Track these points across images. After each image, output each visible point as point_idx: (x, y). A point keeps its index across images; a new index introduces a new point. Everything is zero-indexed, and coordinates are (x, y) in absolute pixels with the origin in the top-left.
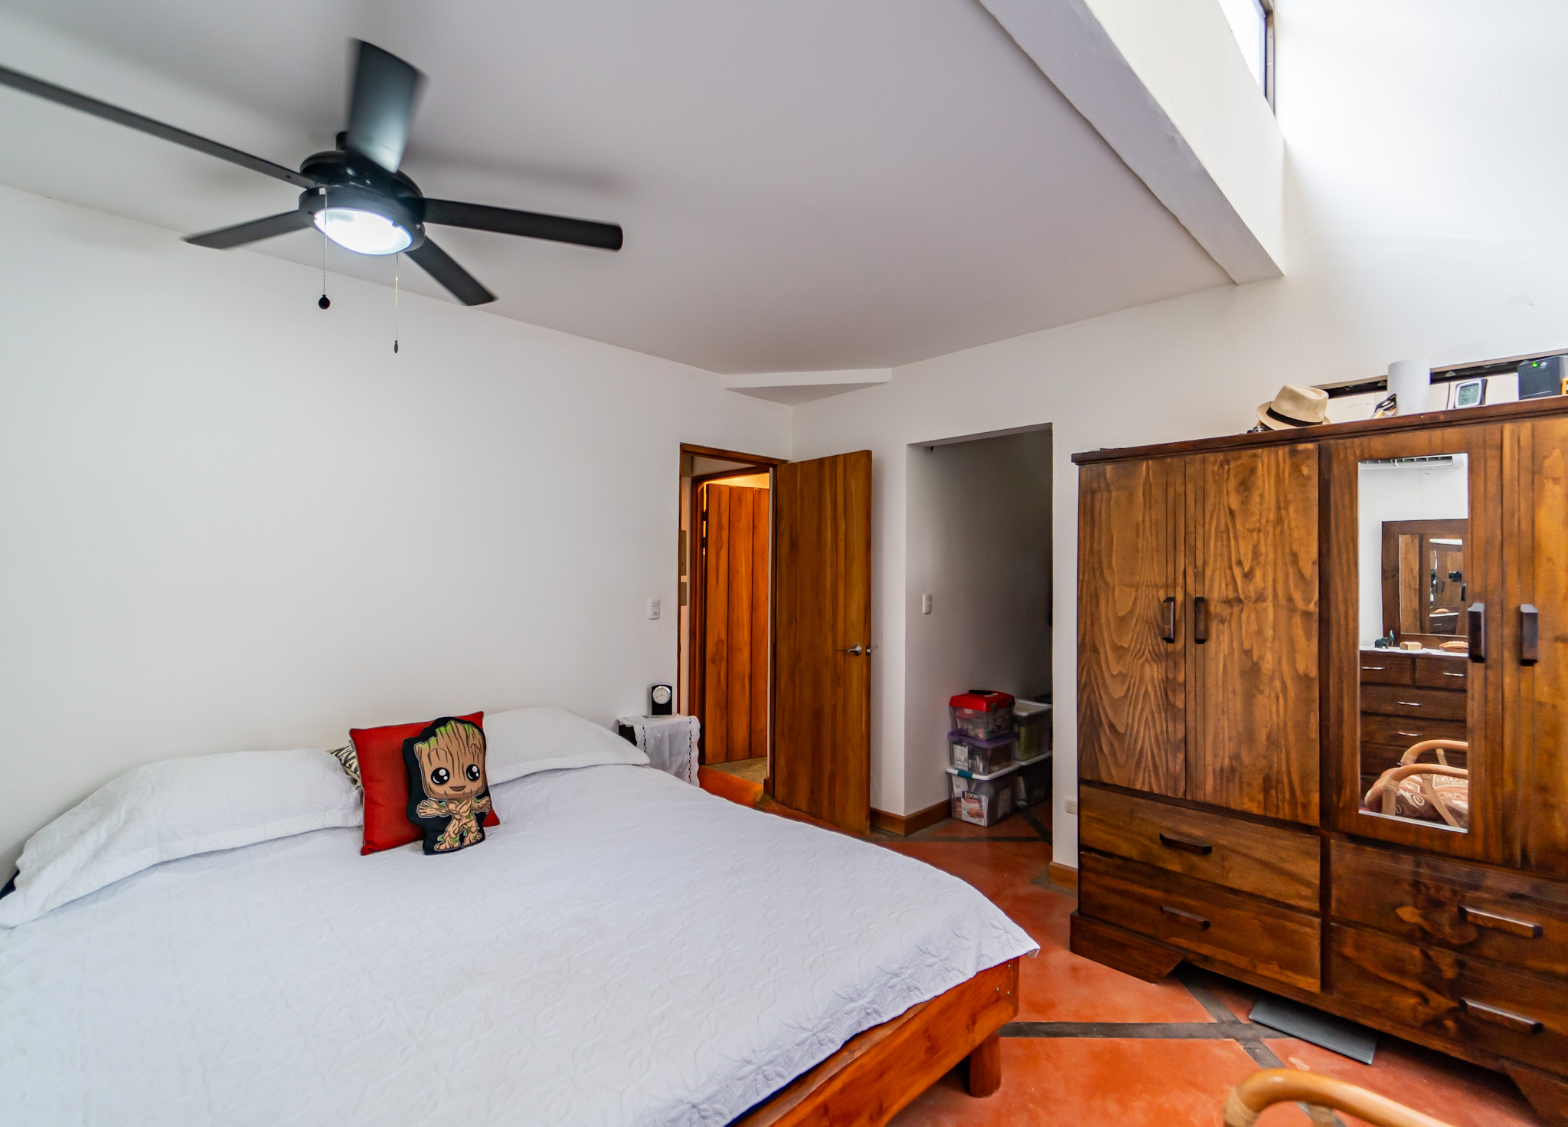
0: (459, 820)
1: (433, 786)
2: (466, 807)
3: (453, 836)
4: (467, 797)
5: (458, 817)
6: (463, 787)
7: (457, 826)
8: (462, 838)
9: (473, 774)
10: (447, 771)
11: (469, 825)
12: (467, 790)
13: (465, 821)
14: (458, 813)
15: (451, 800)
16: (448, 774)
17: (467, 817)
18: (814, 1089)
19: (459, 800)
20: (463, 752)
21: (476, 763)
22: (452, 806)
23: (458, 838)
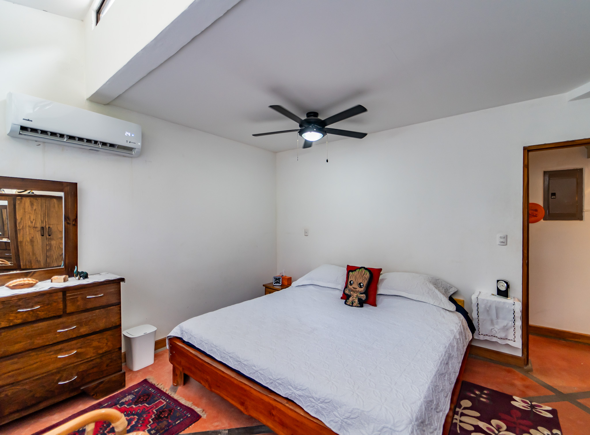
0: (353, 298)
1: (349, 285)
2: (355, 295)
3: (351, 301)
4: (357, 292)
5: (352, 296)
6: (356, 288)
7: (352, 299)
8: (352, 303)
9: (361, 286)
10: (353, 282)
11: (355, 300)
12: (357, 290)
13: (354, 298)
14: (353, 295)
15: (352, 291)
16: (353, 283)
17: (355, 298)
18: (270, 396)
19: (354, 292)
20: (360, 278)
21: (363, 283)
22: (352, 293)
23: (351, 303)
